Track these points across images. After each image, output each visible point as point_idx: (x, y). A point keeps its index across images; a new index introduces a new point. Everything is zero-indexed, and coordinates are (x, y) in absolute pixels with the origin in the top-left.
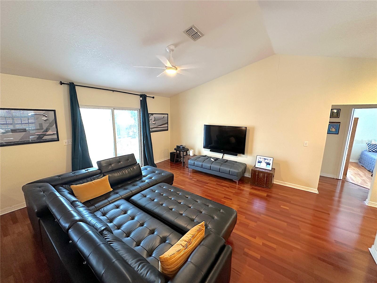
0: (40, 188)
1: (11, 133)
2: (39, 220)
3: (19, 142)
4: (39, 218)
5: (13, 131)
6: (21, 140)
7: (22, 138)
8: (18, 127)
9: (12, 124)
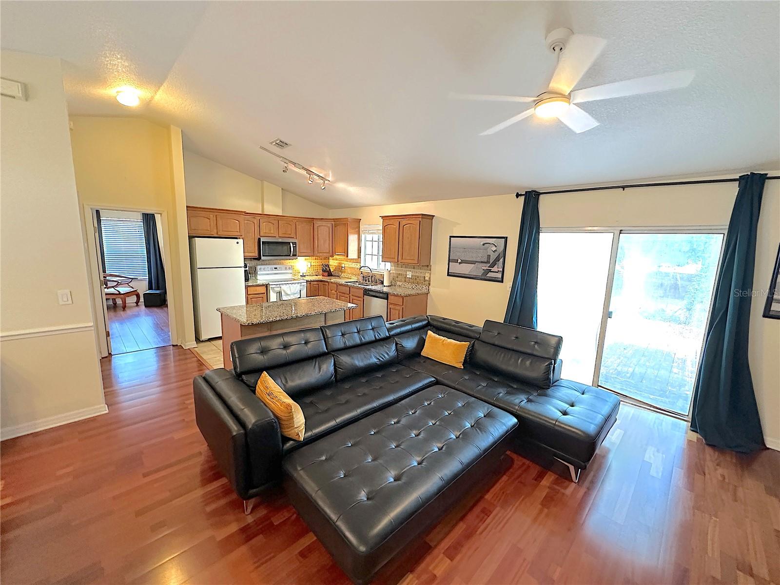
3: (468, 276)
7: (471, 271)
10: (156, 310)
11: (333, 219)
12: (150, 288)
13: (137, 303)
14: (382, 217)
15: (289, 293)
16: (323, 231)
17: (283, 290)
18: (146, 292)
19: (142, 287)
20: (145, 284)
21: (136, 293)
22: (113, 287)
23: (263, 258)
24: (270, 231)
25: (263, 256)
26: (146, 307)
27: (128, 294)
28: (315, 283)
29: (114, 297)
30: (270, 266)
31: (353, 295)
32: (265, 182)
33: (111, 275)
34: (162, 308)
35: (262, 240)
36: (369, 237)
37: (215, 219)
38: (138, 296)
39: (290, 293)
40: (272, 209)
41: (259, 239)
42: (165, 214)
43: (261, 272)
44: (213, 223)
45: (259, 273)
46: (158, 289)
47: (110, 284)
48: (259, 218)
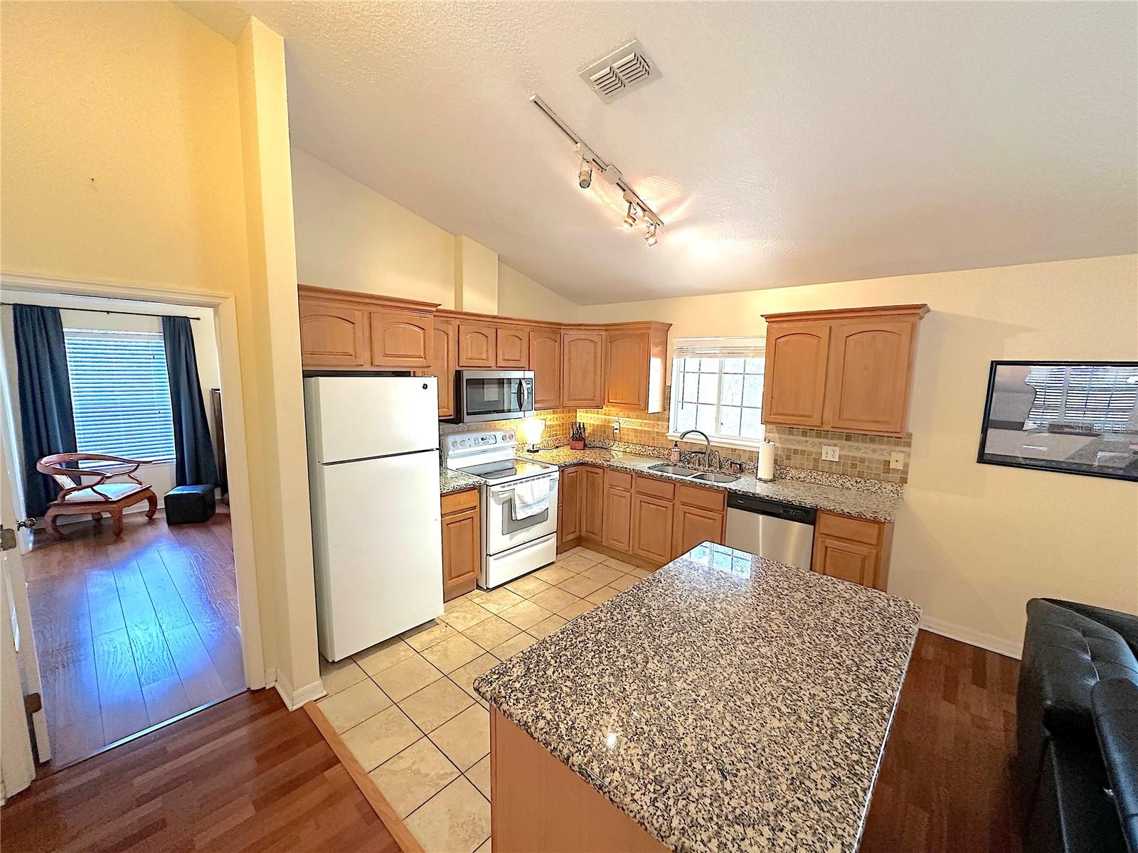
0: (1084, 636)
1: (1047, 435)
2: (1047, 740)
3: (1064, 466)
4: (1048, 733)
5: (1055, 429)
6: (1071, 461)
7: (1079, 454)
8: (1074, 418)
9: (1058, 408)
10: (194, 534)
11: (606, 325)
12: (181, 481)
13: (150, 514)
14: (767, 317)
15: (529, 500)
16: (581, 353)
17: (519, 496)
18: (171, 493)
19: (164, 482)
20: (170, 471)
21: (148, 494)
22: (91, 487)
23: (466, 418)
24: (481, 354)
25: (468, 414)
26: (170, 523)
27: (130, 499)
28: (573, 469)
29: (94, 509)
30: (473, 436)
31: (683, 504)
32: (464, 237)
33: (89, 458)
34: (207, 527)
35: (467, 375)
36: (692, 364)
37: (366, 322)
38: (152, 500)
39: (532, 503)
40: (479, 301)
41: (458, 375)
42: (229, 307)
43: (456, 452)
44: (361, 333)
45: (450, 453)
46: (197, 482)
47: (86, 480)
48: (458, 322)
